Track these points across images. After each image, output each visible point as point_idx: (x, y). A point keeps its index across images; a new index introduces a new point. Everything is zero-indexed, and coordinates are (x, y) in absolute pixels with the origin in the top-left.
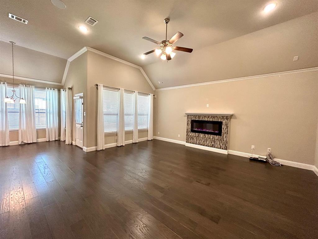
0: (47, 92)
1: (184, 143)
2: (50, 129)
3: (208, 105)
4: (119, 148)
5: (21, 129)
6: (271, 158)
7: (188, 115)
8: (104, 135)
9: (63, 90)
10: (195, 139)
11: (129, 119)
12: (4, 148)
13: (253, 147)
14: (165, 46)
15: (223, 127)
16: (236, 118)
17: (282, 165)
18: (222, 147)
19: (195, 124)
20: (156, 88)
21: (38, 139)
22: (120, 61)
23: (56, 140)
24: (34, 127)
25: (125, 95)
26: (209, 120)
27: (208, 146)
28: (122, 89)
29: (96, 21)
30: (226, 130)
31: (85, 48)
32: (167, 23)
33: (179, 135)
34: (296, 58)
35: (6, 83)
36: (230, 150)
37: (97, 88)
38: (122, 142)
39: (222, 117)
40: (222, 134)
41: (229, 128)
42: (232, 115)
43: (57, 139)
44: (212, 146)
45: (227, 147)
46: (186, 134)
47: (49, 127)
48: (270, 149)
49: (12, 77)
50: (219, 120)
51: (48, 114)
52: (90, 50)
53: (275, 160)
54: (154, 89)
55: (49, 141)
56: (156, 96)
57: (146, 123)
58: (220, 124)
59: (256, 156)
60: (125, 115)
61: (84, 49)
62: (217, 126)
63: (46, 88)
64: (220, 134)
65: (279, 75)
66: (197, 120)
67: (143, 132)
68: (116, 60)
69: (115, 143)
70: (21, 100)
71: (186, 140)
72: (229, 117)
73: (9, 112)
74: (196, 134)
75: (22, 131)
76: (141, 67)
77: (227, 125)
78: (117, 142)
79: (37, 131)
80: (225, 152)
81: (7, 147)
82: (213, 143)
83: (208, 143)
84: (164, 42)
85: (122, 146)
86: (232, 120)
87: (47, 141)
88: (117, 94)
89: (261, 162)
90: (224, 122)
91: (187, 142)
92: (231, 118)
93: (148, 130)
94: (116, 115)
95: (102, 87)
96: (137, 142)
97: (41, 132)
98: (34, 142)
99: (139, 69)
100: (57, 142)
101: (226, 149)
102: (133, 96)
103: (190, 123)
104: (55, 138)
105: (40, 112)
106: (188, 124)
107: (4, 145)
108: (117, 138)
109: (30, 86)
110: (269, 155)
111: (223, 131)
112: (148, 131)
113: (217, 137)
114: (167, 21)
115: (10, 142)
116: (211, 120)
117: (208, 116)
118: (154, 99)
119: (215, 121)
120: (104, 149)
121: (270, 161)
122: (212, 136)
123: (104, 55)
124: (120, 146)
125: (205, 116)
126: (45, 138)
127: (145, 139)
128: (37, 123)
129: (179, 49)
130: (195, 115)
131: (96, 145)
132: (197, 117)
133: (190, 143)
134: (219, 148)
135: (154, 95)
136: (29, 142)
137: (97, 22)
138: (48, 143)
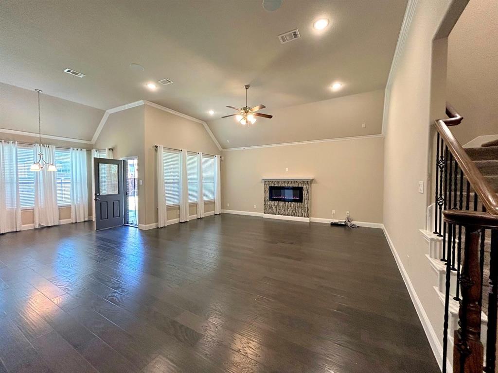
0: (73, 154)
1: (261, 214)
2: (77, 206)
3: (287, 169)
4: (183, 224)
5: (38, 206)
6: (349, 221)
7: (266, 181)
8: (166, 208)
9: (96, 151)
10: (274, 208)
11: (193, 188)
12: (15, 234)
13: (334, 211)
14: (246, 112)
15: (304, 192)
16: (316, 183)
17: (358, 227)
18: (304, 215)
19: (273, 191)
20: (223, 148)
21: (61, 221)
22: (175, 114)
23: (85, 221)
24: (56, 203)
25: (189, 158)
26: (289, 185)
27: (289, 215)
28: (184, 150)
29: (170, 82)
30: (307, 196)
31: (142, 101)
32: (247, 89)
33: (255, 205)
34: (364, 125)
35: (16, 142)
36: (312, 218)
37: (156, 151)
38: (186, 217)
39: (302, 182)
40: (303, 200)
41: (310, 193)
42: (313, 180)
43: (86, 219)
44: (294, 215)
45: (308, 214)
46: (263, 203)
47: (75, 203)
48: (348, 212)
49: (38, 135)
50: (300, 186)
51: (75, 184)
52: (148, 104)
53: (353, 222)
54: (220, 149)
55: (76, 222)
56: (223, 158)
57: (212, 193)
58: (301, 189)
59: (336, 221)
60: (189, 183)
61: (140, 103)
62: (298, 192)
63: (71, 148)
64: (301, 200)
65: (353, 139)
66: (276, 187)
67: (209, 204)
68: (169, 111)
69: (177, 218)
70: (50, 166)
71: (264, 211)
72: (309, 182)
73: (20, 183)
74: (275, 203)
75: (39, 209)
76: (205, 121)
77: (307, 190)
78: (179, 218)
79: (59, 209)
80: (307, 220)
81: (18, 233)
82: (294, 211)
83: (289, 211)
84: (245, 109)
85: (186, 222)
86: (312, 184)
87: (73, 223)
88: (178, 156)
89: (341, 225)
90: (305, 187)
91: (265, 213)
92: (311, 184)
93: (216, 202)
94: (177, 183)
95: (163, 149)
96: (203, 216)
97: (65, 210)
98: (55, 224)
99: (202, 125)
100: (86, 223)
101: (308, 217)
102: (196, 158)
103: (267, 190)
104: (84, 218)
105: (63, 182)
106: (265, 191)
107: (15, 230)
108: (179, 212)
109: (50, 146)
110: (348, 218)
111: (304, 197)
112: (214, 203)
113: (298, 204)
114: (247, 87)
115: (23, 226)
116: (291, 185)
117: (288, 181)
118: (221, 161)
119: (295, 187)
120: (166, 226)
121: (349, 224)
122: (292, 204)
123: (163, 109)
124: (184, 222)
125: (285, 182)
126: (70, 218)
127: (211, 213)
128: (59, 198)
129: (259, 115)
130: (273, 181)
131: (157, 221)
132: (276, 183)
133: (269, 213)
134: (300, 216)
135: (221, 157)
136: (50, 225)
137: (172, 82)
138: (74, 225)
